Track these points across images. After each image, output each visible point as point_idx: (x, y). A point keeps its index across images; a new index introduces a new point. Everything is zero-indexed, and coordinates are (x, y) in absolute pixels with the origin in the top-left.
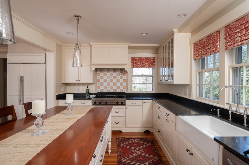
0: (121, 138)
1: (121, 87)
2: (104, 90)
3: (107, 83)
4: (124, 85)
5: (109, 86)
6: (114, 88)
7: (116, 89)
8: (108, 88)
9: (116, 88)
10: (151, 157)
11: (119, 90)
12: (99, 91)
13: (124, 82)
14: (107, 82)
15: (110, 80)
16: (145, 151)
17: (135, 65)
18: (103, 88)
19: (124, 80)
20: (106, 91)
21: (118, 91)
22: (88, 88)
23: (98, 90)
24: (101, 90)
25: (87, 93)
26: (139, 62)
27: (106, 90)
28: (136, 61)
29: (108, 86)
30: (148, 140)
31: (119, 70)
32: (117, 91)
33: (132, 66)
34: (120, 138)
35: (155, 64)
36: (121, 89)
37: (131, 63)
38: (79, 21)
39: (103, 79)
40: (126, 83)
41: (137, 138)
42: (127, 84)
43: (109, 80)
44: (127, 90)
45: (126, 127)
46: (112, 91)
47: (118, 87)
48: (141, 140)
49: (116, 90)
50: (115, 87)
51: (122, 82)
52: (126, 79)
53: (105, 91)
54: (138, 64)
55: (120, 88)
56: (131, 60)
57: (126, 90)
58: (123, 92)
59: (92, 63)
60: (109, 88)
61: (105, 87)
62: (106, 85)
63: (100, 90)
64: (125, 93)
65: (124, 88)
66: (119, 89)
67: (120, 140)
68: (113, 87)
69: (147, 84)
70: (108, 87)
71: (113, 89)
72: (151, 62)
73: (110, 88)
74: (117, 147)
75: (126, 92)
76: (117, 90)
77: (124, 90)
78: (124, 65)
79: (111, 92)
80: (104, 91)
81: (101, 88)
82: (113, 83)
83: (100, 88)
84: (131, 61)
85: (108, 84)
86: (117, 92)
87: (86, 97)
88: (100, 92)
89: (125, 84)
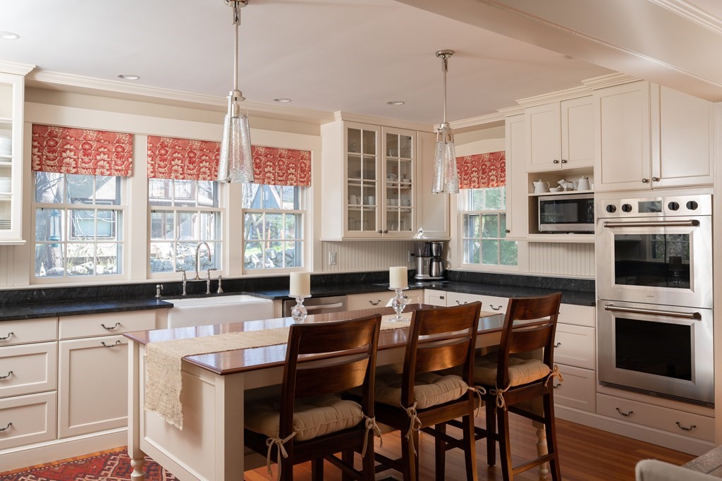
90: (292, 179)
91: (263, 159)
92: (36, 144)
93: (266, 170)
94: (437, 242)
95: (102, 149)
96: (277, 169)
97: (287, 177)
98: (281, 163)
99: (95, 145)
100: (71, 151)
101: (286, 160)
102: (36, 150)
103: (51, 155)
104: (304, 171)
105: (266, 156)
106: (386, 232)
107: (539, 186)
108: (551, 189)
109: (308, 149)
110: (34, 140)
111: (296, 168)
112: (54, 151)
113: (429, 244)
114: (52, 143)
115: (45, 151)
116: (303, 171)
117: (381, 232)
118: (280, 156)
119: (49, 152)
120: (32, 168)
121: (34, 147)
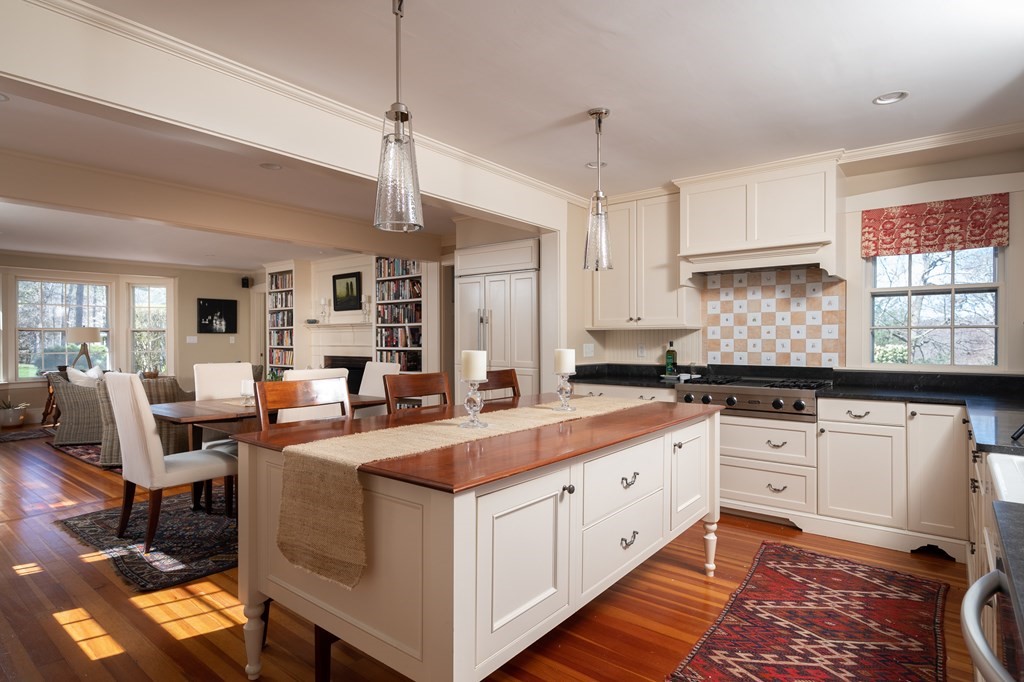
0: (785, 546)
1: (814, 346)
2: (737, 355)
3: (749, 328)
4: (825, 335)
5: (758, 342)
6: (779, 349)
7: (789, 354)
8: (750, 349)
9: (787, 350)
10: (889, 634)
11: (803, 356)
12: (715, 359)
13: (829, 323)
14: (750, 323)
15: (763, 314)
16: (866, 609)
17: (884, 242)
18: (730, 349)
19: (826, 314)
20: (745, 362)
21: (798, 360)
22: (672, 349)
23: (711, 354)
24: (725, 355)
25: (668, 364)
26: (908, 225)
27: (745, 355)
28: (888, 226)
29: (751, 342)
30: (912, 581)
31: (804, 271)
32: (794, 363)
33: (867, 247)
34: (778, 544)
35: (1004, 228)
36: (814, 354)
37: (863, 234)
38: (602, 125)
39: (731, 311)
40: (835, 328)
41: (858, 562)
42: (843, 333)
43: (758, 316)
44: (843, 359)
45: (821, 512)
46: (769, 360)
47: (798, 346)
48: (873, 572)
49: (787, 356)
50: (783, 346)
51: (818, 321)
52: (835, 307)
53: (741, 359)
54: (903, 235)
55: (809, 349)
56: (863, 222)
57: (835, 356)
58: (823, 366)
59: (683, 252)
60: (758, 349)
61: (741, 346)
62: (744, 336)
63: (718, 354)
64: (831, 369)
65: (825, 351)
66: (804, 351)
67: (773, 551)
68: (775, 345)
69: (956, 331)
70: (754, 346)
71: (774, 351)
72: (978, 217)
73: (763, 348)
74: (750, 566)
75: (836, 366)
76: (794, 356)
77: (825, 357)
78: (817, 250)
79: (764, 363)
80: (737, 362)
81: (724, 349)
82: (774, 327)
83: (719, 349)
84: (863, 228)
85: (754, 333)
86: (792, 365)
87: (663, 378)
88: (718, 362)
89: (831, 332)
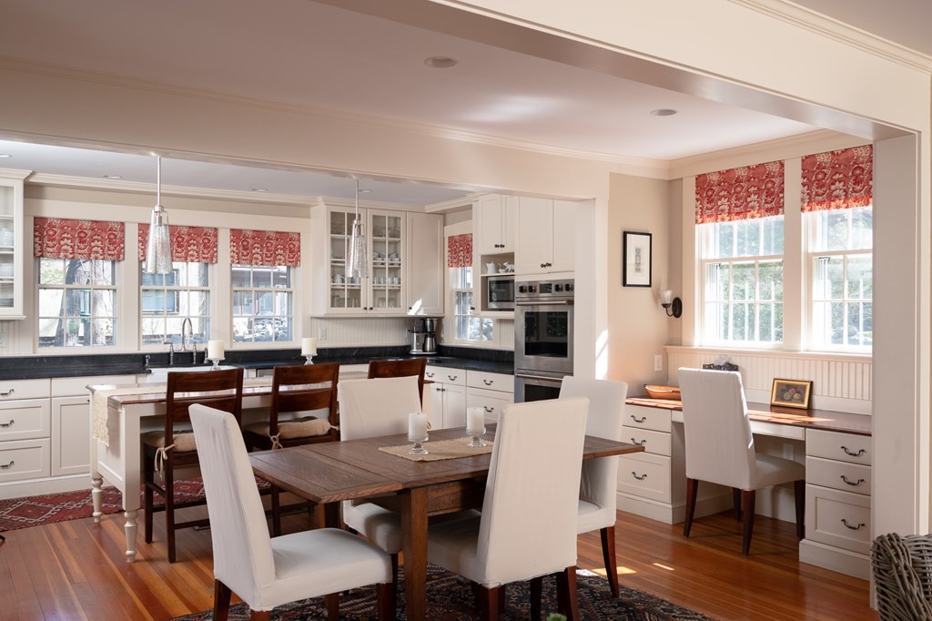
90: (280, 260)
91: (251, 241)
92: (37, 234)
93: (254, 251)
94: (432, 319)
95: (96, 237)
96: (265, 250)
97: (275, 258)
98: (269, 245)
99: (89, 233)
100: (68, 239)
101: (274, 242)
102: (38, 239)
103: (50, 243)
104: (293, 251)
105: (254, 239)
106: (371, 309)
107: (491, 266)
108: (500, 270)
109: (298, 231)
110: (35, 231)
111: (284, 249)
112: (54, 240)
113: (423, 319)
114: (51, 233)
115: (46, 239)
116: (291, 251)
117: (366, 309)
118: (268, 238)
119: (49, 241)
120: (34, 254)
121: (35, 236)
